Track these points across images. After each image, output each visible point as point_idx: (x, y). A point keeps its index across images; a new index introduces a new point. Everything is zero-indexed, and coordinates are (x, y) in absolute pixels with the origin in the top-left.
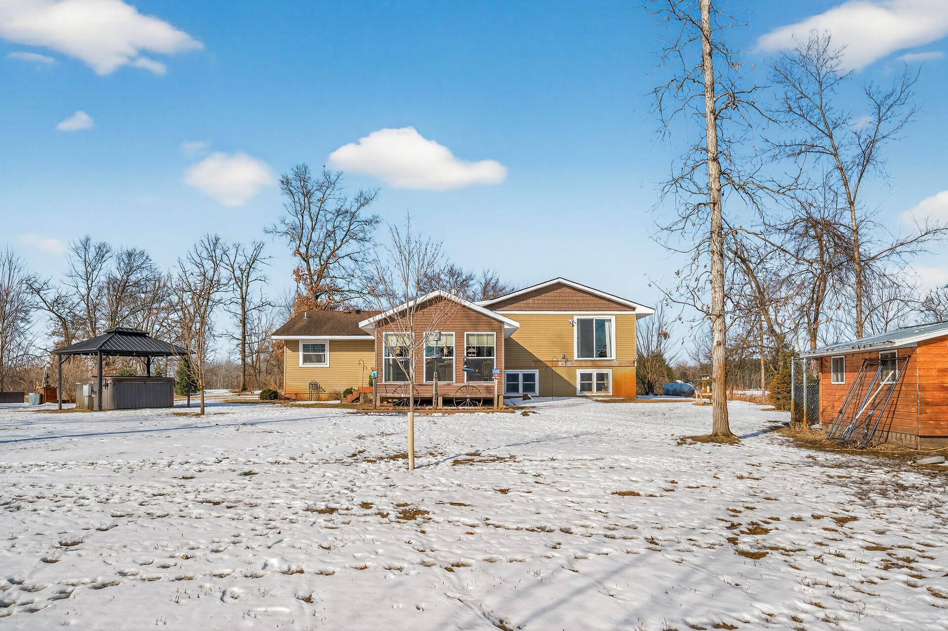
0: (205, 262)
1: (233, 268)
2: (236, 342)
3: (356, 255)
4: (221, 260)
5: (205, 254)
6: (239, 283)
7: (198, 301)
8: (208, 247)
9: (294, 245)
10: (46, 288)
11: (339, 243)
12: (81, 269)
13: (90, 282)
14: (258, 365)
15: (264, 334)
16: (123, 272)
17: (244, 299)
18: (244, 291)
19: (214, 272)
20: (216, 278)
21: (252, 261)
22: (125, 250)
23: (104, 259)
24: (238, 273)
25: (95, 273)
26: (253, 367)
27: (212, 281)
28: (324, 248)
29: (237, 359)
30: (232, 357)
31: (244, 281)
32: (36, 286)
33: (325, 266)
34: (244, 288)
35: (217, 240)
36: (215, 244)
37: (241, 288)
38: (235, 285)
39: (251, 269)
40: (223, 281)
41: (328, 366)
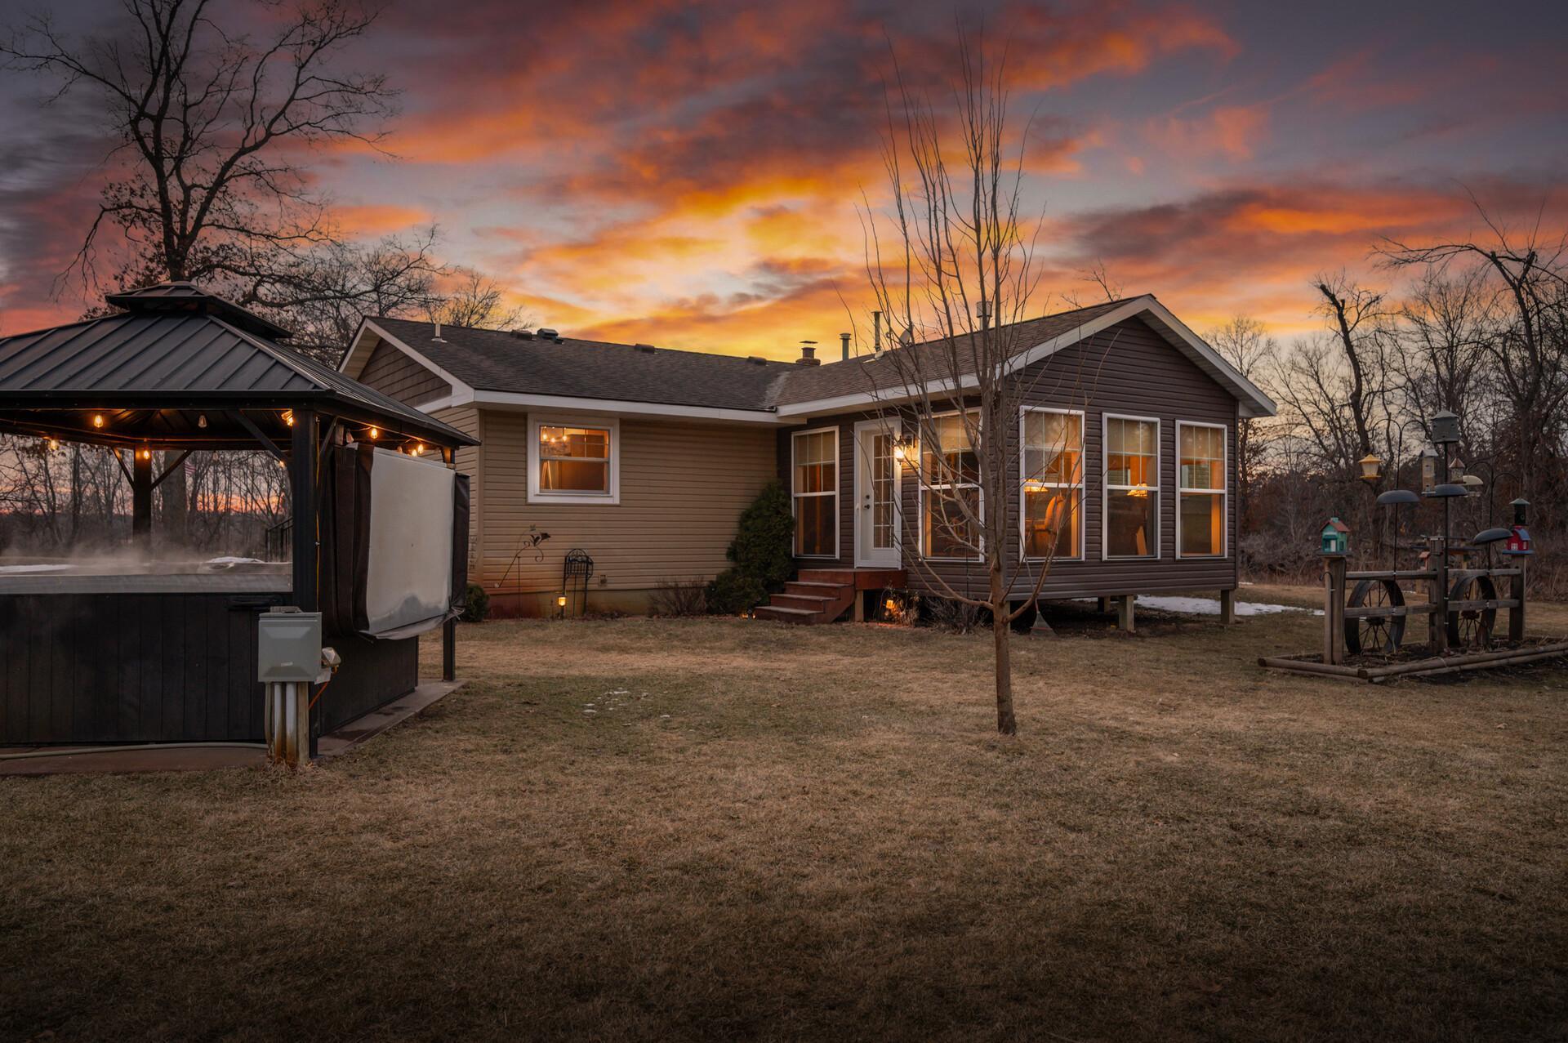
41: (617, 501)
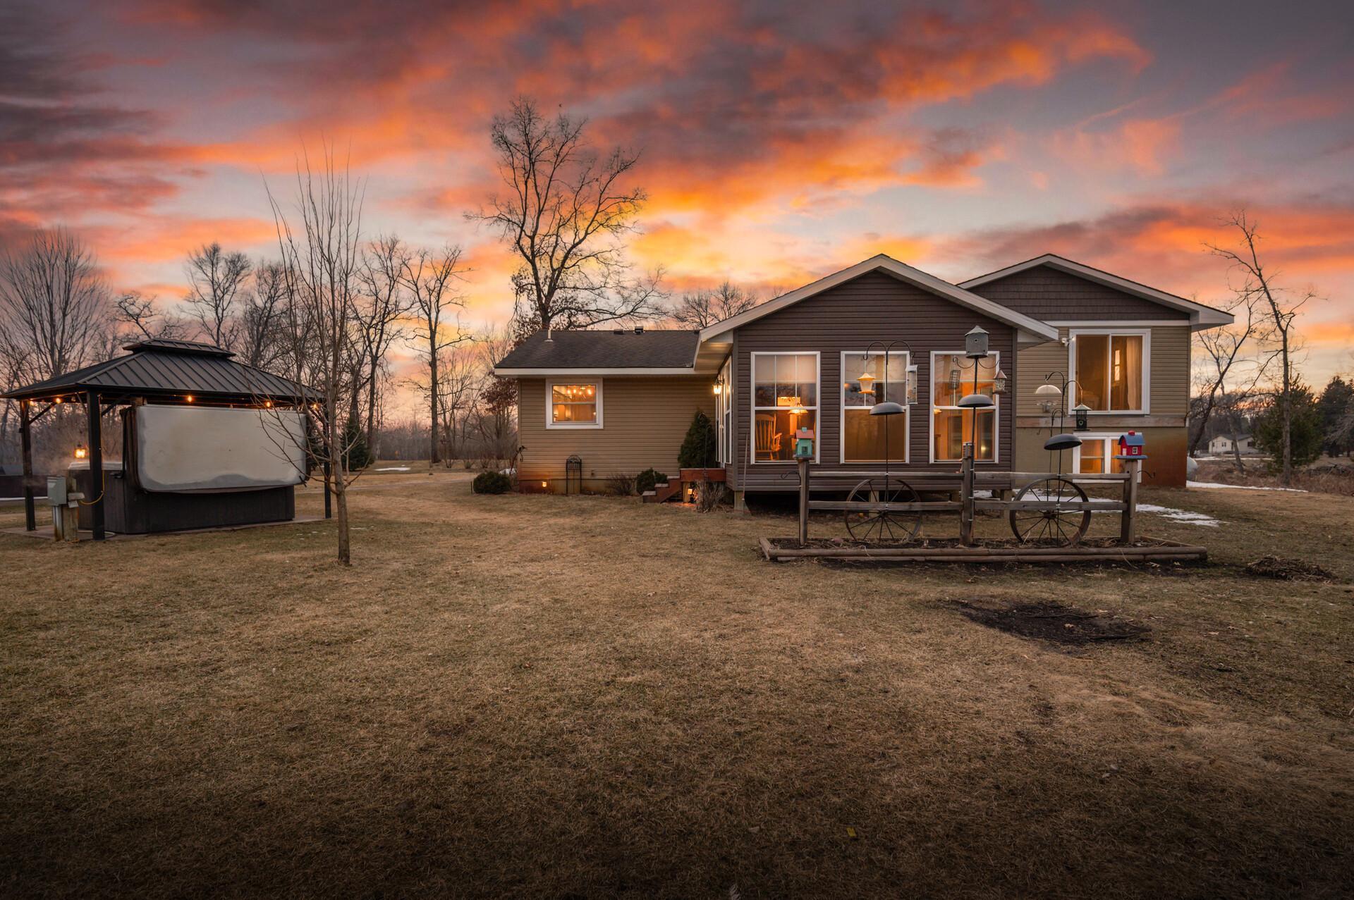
0: (376, 276)
1: (416, 285)
2: (422, 394)
3: (607, 255)
4: (400, 275)
5: (376, 265)
6: (426, 308)
7: (368, 333)
8: (380, 252)
9: (512, 236)
10: (148, 313)
11: (582, 234)
12: (206, 290)
13: (220, 311)
14: (452, 426)
15: (460, 384)
16: (266, 297)
17: (433, 333)
18: (433, 320)
19: (390, 291)
20: (393, 299)
21: (444, 274)
22: (266, 264)
23: (239, 278)
24: (424, 294)
25: (227, 297)
26: (447, 428)
27: (387, 303)
28: (557, 244)
29: (425, 420)
30: (418, 416)
31: (433, 306)
32: (134, 310)
33: (557, 273)
34: (433, 315)
35: (394, 243)
36: (391, 250)
37: (429, 315)
38: (421, 311)
39: (443, 288)
40: (403, 305)
41: (601, 427)
